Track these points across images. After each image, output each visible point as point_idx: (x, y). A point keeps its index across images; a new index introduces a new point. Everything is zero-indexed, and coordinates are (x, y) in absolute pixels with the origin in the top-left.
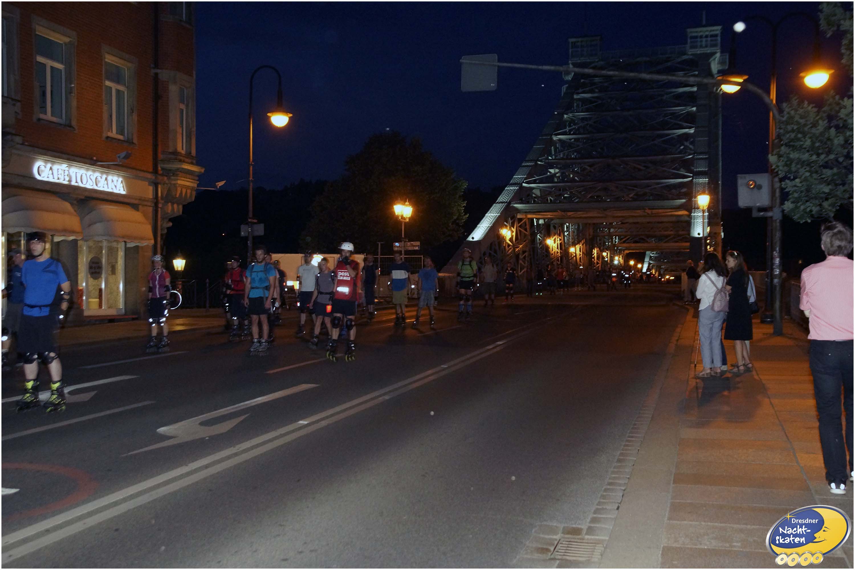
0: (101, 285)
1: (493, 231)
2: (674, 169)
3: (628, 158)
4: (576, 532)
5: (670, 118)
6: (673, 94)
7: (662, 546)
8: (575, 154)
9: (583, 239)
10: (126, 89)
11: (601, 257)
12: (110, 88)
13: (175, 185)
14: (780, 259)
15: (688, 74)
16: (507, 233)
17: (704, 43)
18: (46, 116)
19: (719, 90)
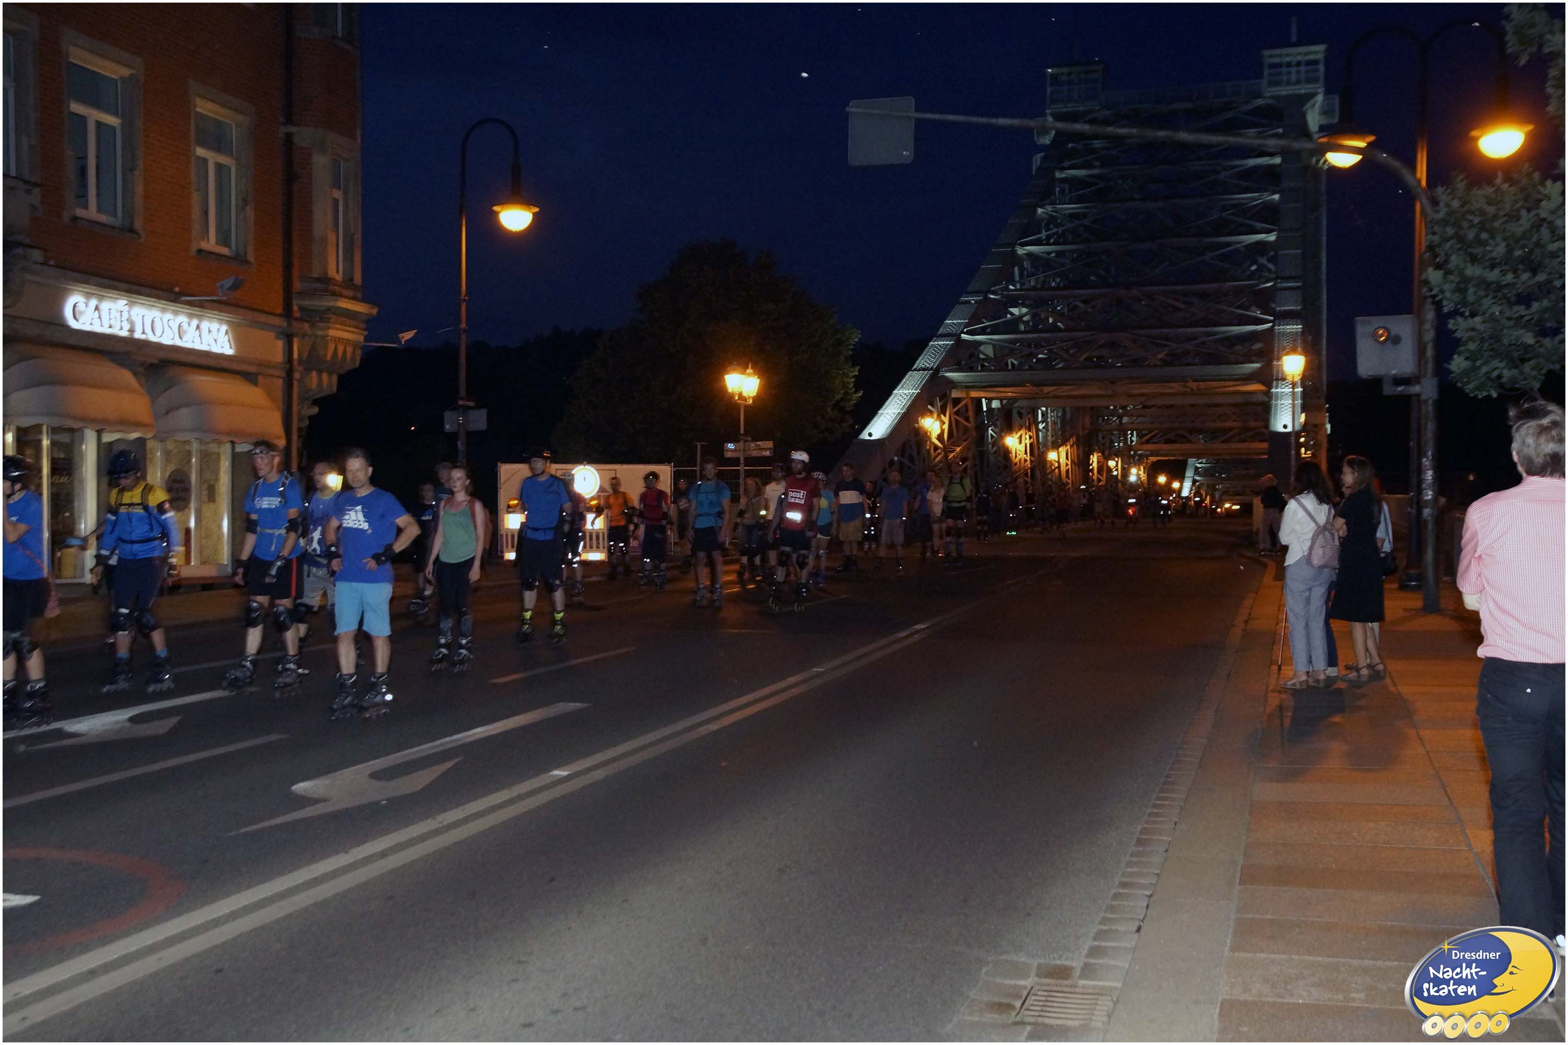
0: (188, 521)
1: (907, 421)
2: (1240, 307)
3: (1155, 288)
4: (1062, 973)
5: (1233, 214)
6: (1237, 170)
7: (1220, 999)
8: (1058, 280)
9: (1071, 437)
10: (234, 162)
11: (1105, 468)
12: (205, 161)
13: (323, 337)
14: (1435, 472)
15: (1265, 132)
16: (932, 426)
17: (1293, 77)
18: (87, 213)
19: (1322, 161)
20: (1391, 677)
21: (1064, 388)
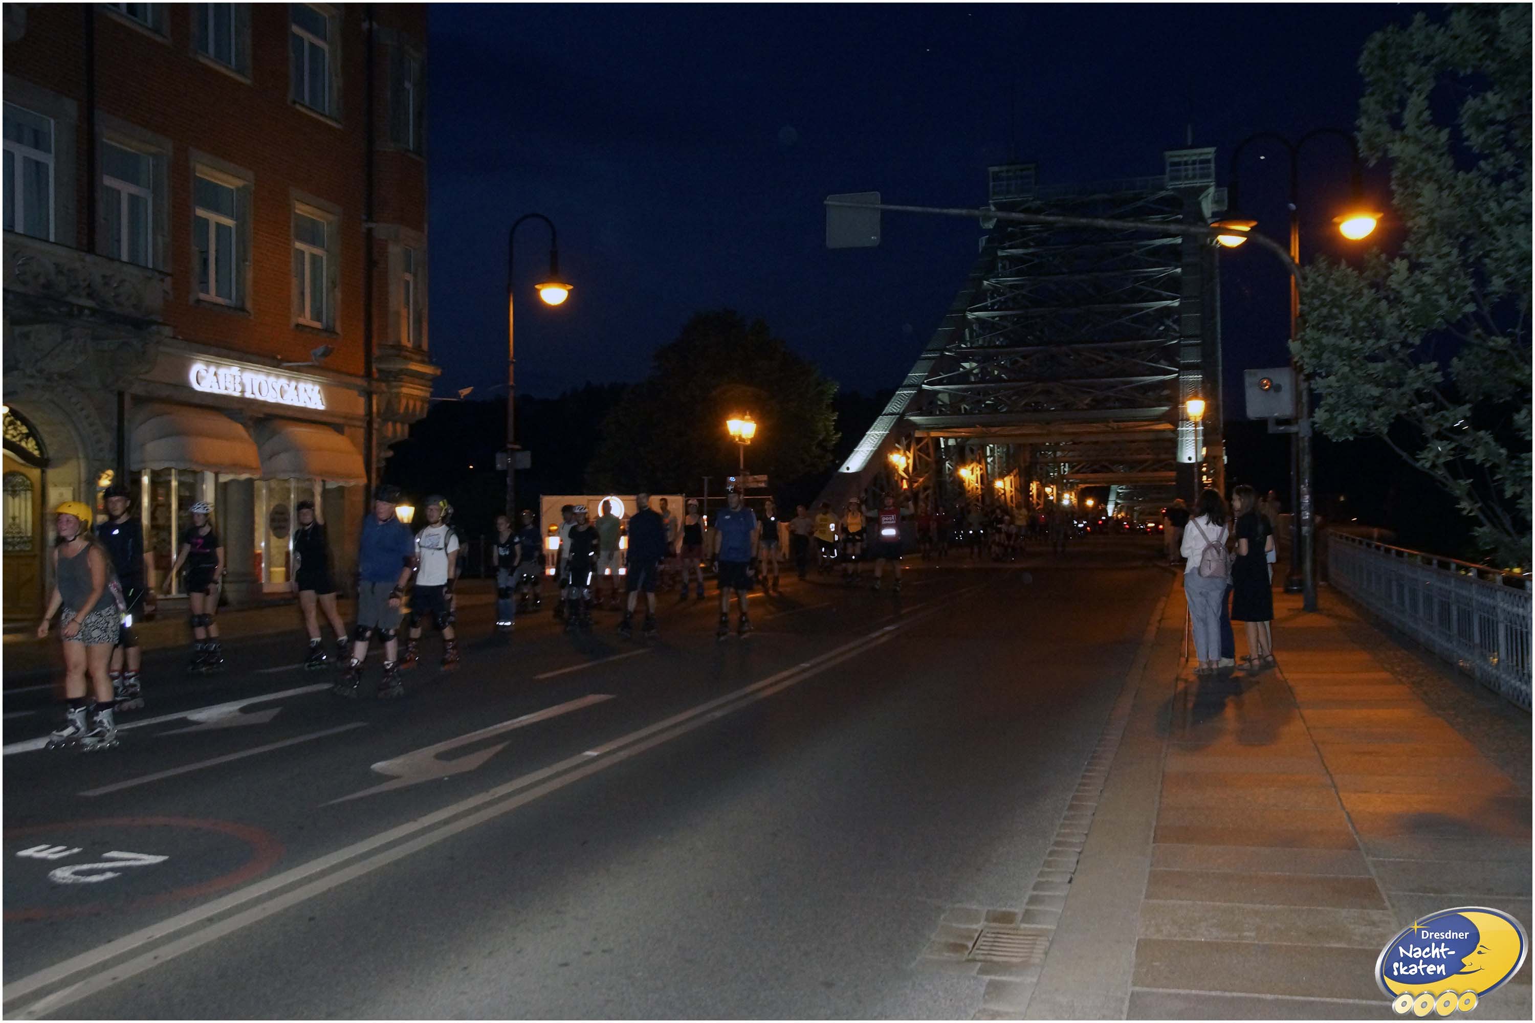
0: (288, 546)
1: (879, 457)
2: (1150, 361)
3: (1081, 346)
4: (1007, 918)
5: (1143, 285)
6: (1146, 248)
7: (1137, 939)
8: (1001, 340)
9: (1015, 469)
10: (325, 253)
11: (1043, 494)
12: (303, 253)
13: (398, 394)
14: (1311, 497)
15: (1168, 218)
16: (900, 460)
17: (1190, 173)
18: (208, 296)
19: (1215, 242)
20: (1278, 667)
21: (1009, 428)
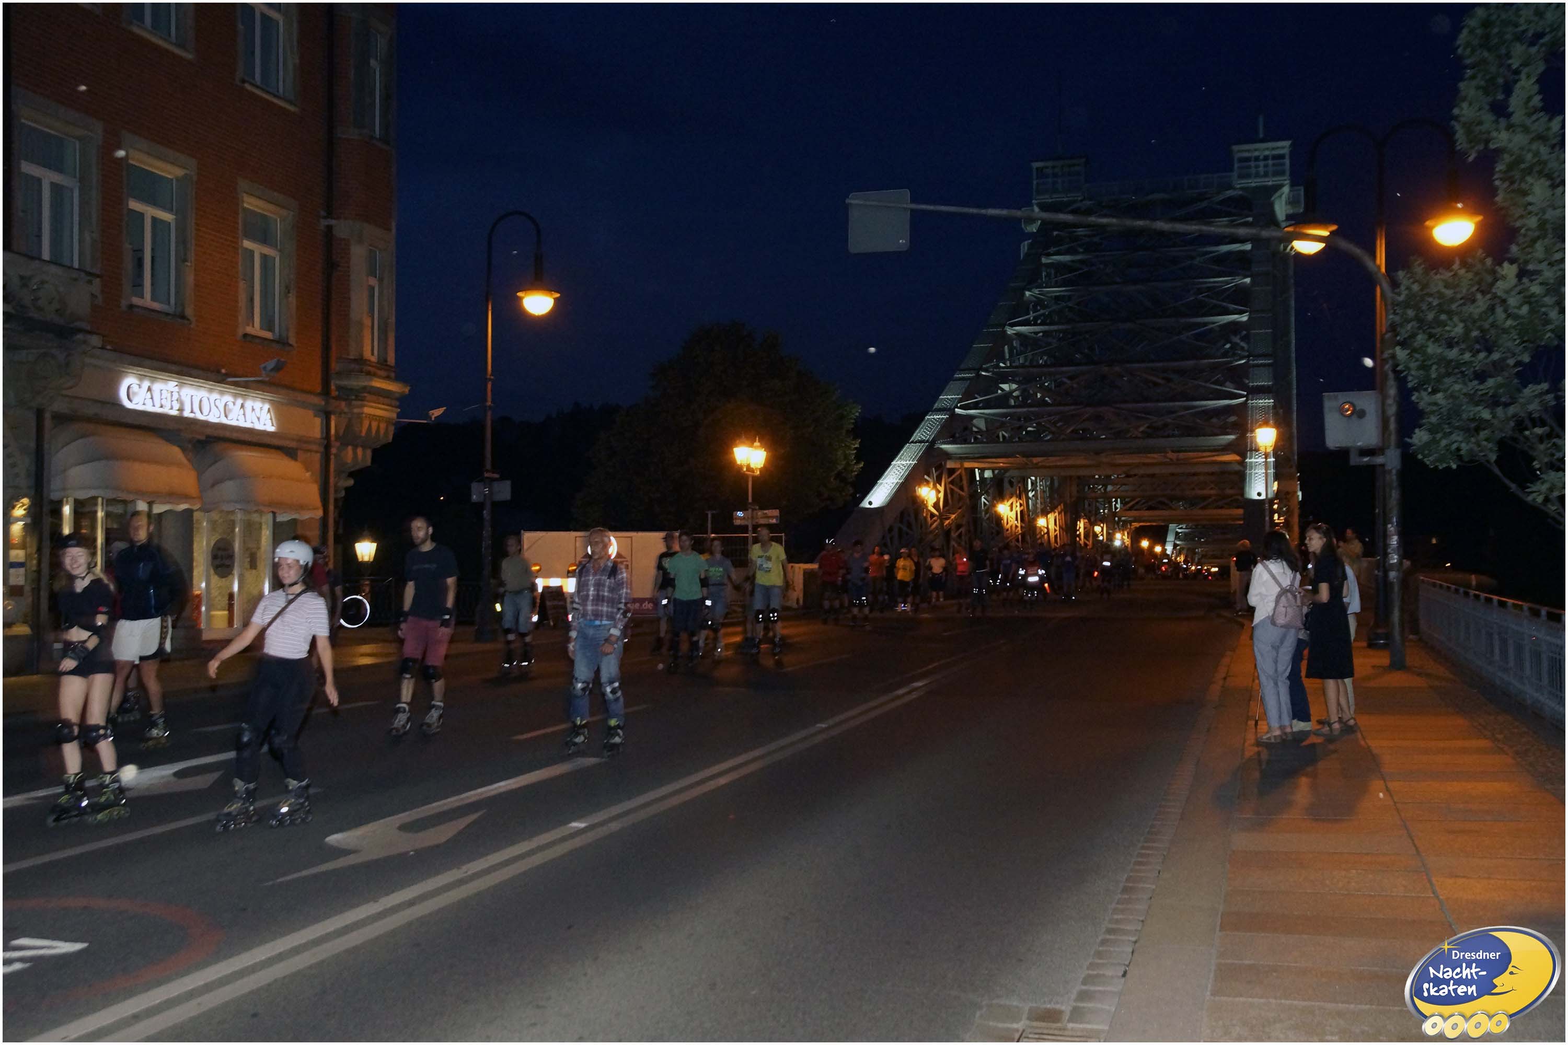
0: (232, 586)
1: (905, 490)
2: (1215, 383)
3: (1136, 365)
4: (1053, 1016)
5: (1208, 296)
6: (1211, 255)
8: (1045, 358)
9: (1059, 504)
10: (278, 253)
11: (1091, 534)
12: (252, 253)
13: (359, 415)
14: (1400, 538)
15: (1236, 220)
16: (929, 494)
17: (1261, 170)
18: (143, 300)
19: (1289, 247)
21: (1051, 459)
